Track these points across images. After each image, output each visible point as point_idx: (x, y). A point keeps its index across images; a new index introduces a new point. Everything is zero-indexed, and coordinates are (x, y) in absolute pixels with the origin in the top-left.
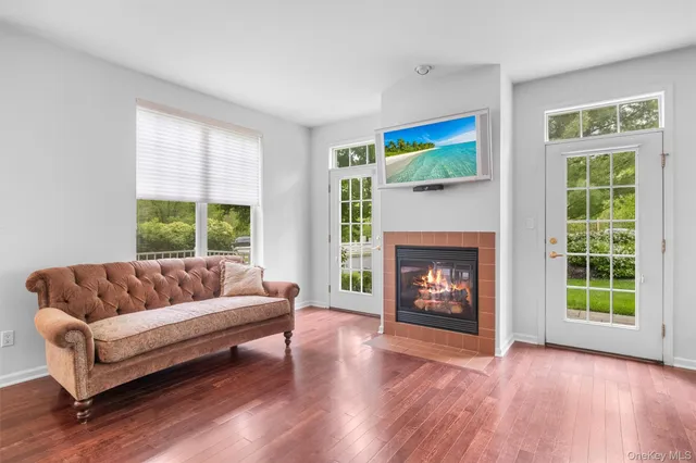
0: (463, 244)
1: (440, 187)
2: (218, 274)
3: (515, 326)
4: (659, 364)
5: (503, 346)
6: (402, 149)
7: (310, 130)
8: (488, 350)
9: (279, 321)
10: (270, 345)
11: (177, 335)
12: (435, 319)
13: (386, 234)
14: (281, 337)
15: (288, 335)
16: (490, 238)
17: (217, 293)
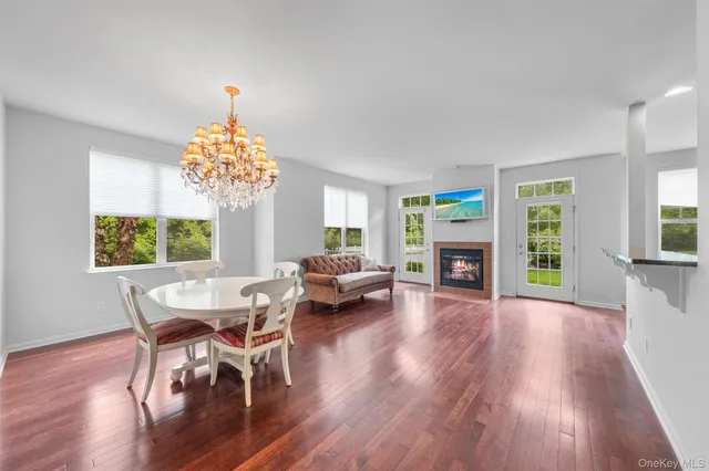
0: (475, 248)
1: (464, 221)
2: (359, 261)
3: (501, 288)
4: (572, 303)
5: (496, 296)
6: (445, 202)
7: (388, 188)
8: (489, 297)
9: (387, 283)
10: (378, 295)
11: (359, 284)
12: (462, 284)
13: (435, 243)
14: (388, 290)
15: (391, 290)
16: (489, 245)
17: (359, 270)
